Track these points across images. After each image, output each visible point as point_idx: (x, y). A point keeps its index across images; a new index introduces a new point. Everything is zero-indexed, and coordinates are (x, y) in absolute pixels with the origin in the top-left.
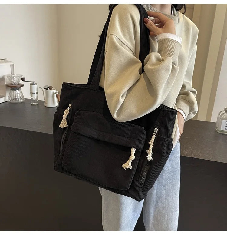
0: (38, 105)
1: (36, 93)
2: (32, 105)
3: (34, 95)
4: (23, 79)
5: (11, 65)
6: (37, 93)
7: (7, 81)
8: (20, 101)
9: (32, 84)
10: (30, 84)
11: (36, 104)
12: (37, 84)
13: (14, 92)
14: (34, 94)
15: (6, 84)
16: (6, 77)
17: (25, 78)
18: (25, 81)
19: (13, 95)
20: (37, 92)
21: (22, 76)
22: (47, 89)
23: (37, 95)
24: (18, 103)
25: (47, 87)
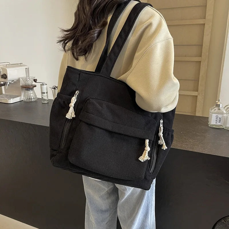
0: (48, 103)
1: (45, 93)
2: (43, 103)
3: (44, 95)
4: (35, 81)
5: (26, 68)
6: (47, 93)
7: (22, 83)
8: (33, 100)
9: (43, 84)
10: (41, 85)
11: (46, 102)
12: (47, 85)
13: (27, 92)
14: (44, 93)
15: (21, 85)
16: (21, 80)
17: (37, 79)
18: (37, 82)
19: (27, 95)
20: (46, 91)
21: (35, 77)
22: (55, 89)
23: (47, 94)
24: (31, 102)
25: (54, 87)
